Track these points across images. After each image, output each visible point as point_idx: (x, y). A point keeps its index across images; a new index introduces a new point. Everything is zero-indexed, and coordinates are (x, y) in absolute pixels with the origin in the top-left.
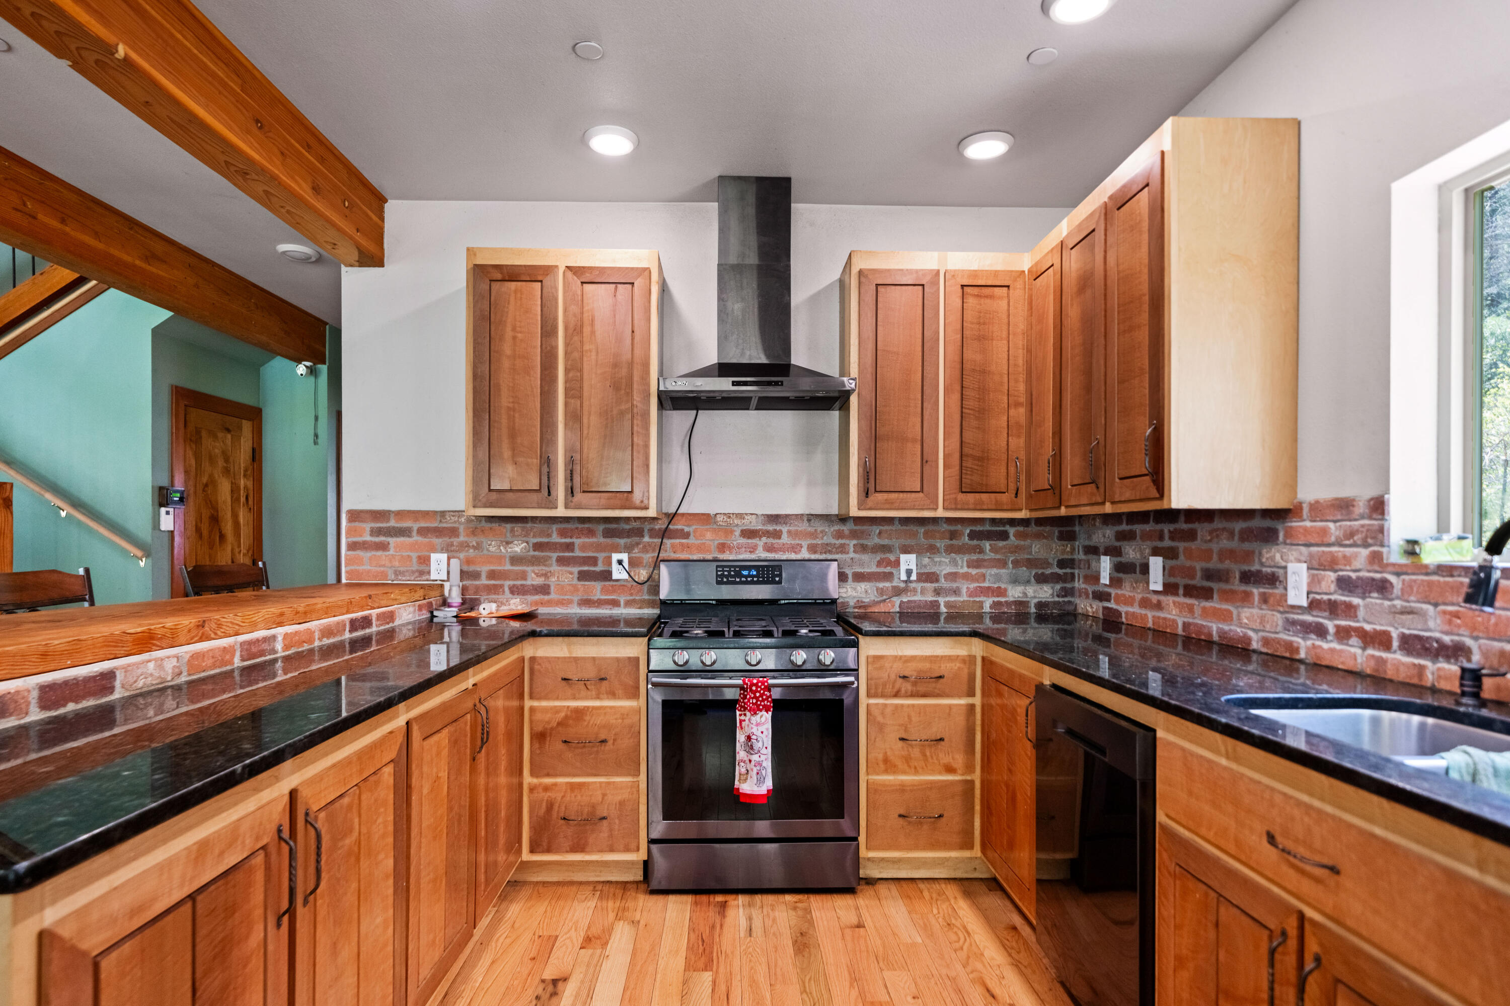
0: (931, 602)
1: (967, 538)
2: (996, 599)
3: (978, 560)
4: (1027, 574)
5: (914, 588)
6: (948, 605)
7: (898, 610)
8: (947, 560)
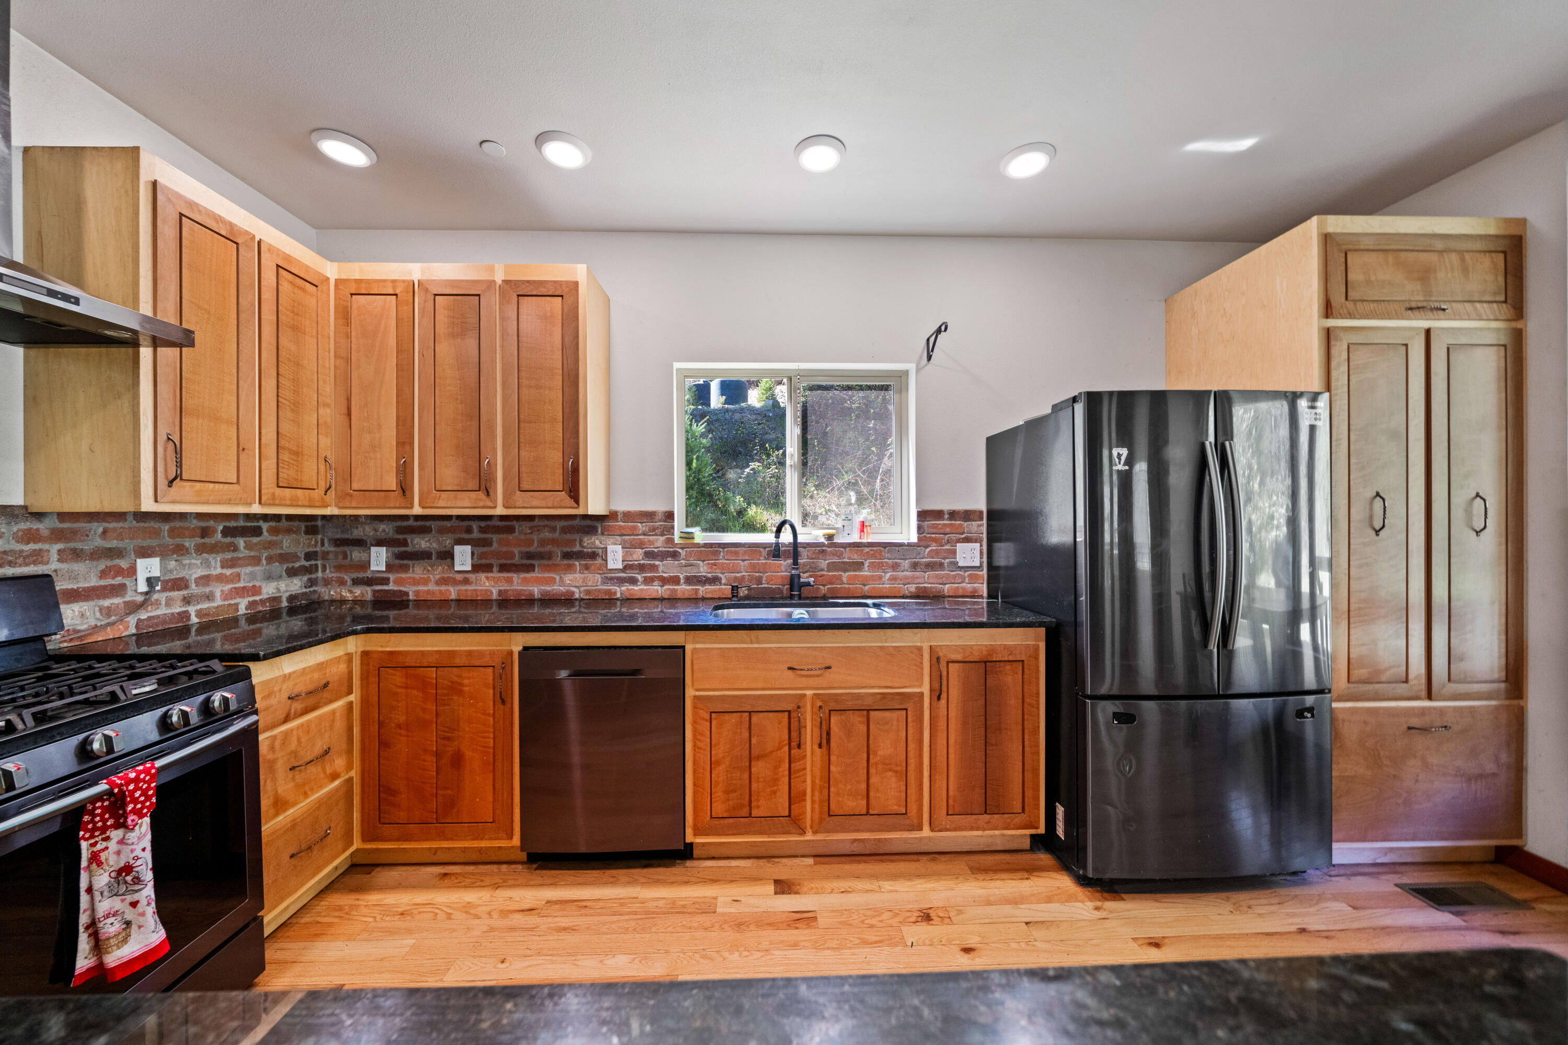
0: (179, 614)
1: (220, 535)
2: (251, 599)
3: (232, 559)
4: (279, 569)
5: (157, 600)
6: (199, 614)
7: (134, 631)
8: (198, 562)
